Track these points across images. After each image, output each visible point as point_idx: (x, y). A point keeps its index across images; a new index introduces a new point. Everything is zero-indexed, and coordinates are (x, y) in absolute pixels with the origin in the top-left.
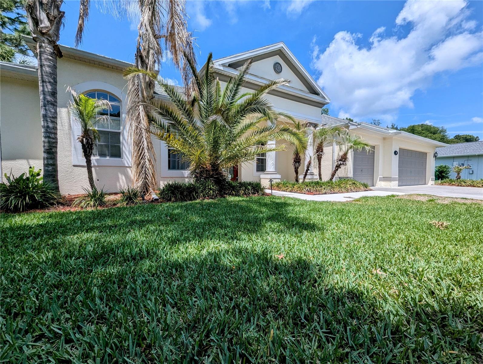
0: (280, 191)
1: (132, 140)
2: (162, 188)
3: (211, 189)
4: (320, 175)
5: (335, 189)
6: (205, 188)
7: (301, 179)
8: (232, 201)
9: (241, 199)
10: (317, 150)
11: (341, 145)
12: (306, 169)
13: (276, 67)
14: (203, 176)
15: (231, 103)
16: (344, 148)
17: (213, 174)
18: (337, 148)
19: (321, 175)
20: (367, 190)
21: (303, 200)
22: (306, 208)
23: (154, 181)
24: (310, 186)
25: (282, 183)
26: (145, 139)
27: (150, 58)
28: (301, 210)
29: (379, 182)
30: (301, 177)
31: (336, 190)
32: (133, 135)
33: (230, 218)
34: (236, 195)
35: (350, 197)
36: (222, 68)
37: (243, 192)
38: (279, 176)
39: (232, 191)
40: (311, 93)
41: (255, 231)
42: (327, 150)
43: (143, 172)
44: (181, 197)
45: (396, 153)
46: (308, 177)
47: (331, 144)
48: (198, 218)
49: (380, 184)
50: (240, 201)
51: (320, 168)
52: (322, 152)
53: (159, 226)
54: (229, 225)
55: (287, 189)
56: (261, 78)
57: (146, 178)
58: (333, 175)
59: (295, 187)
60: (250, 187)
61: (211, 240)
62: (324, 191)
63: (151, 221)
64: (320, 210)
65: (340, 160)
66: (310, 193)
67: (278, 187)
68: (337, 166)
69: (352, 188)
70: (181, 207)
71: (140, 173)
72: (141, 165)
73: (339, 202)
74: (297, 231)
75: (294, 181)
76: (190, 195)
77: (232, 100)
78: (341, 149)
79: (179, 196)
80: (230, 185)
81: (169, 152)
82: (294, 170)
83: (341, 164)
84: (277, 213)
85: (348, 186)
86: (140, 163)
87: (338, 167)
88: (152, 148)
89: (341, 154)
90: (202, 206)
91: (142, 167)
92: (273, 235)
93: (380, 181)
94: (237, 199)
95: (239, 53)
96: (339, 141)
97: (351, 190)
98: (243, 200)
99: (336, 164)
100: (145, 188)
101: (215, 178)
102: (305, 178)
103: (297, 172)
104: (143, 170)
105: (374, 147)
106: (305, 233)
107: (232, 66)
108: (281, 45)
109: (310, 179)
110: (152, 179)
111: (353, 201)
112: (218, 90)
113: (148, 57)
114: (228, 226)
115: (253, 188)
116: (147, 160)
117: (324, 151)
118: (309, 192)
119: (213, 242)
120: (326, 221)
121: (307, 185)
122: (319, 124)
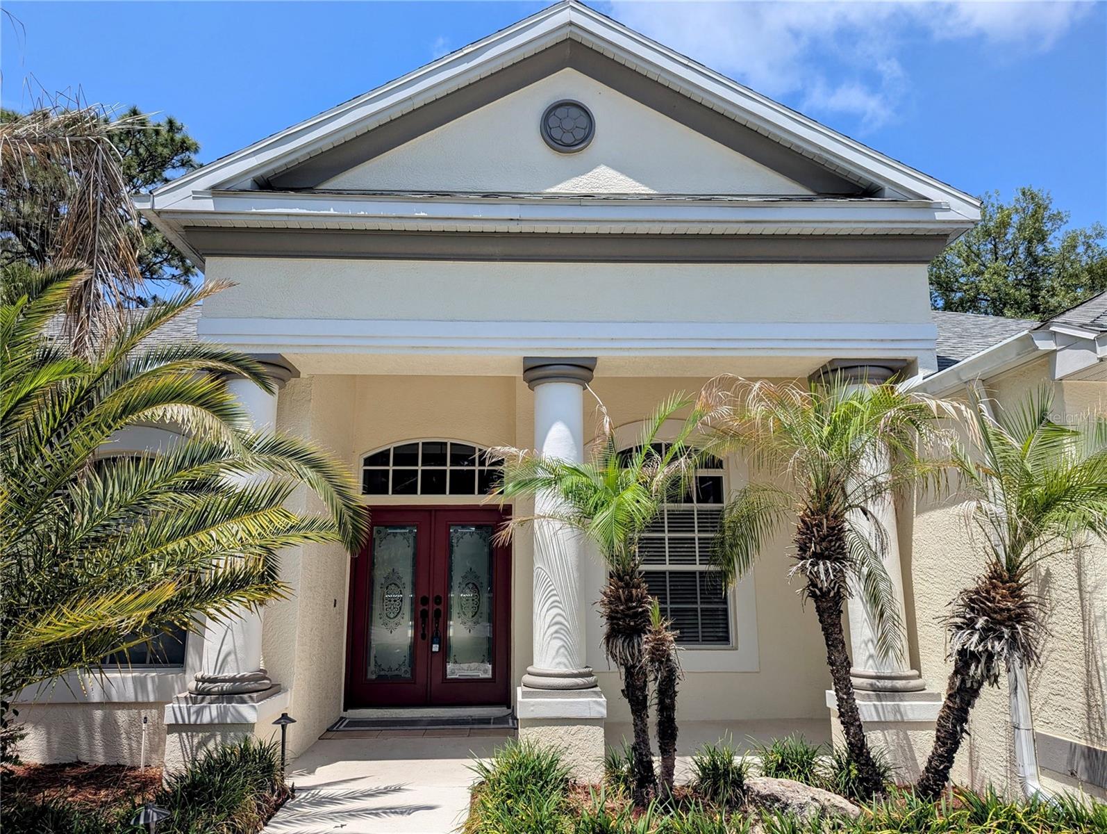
56: (432, 197)
108: (565, 16)
122: (916, 358)
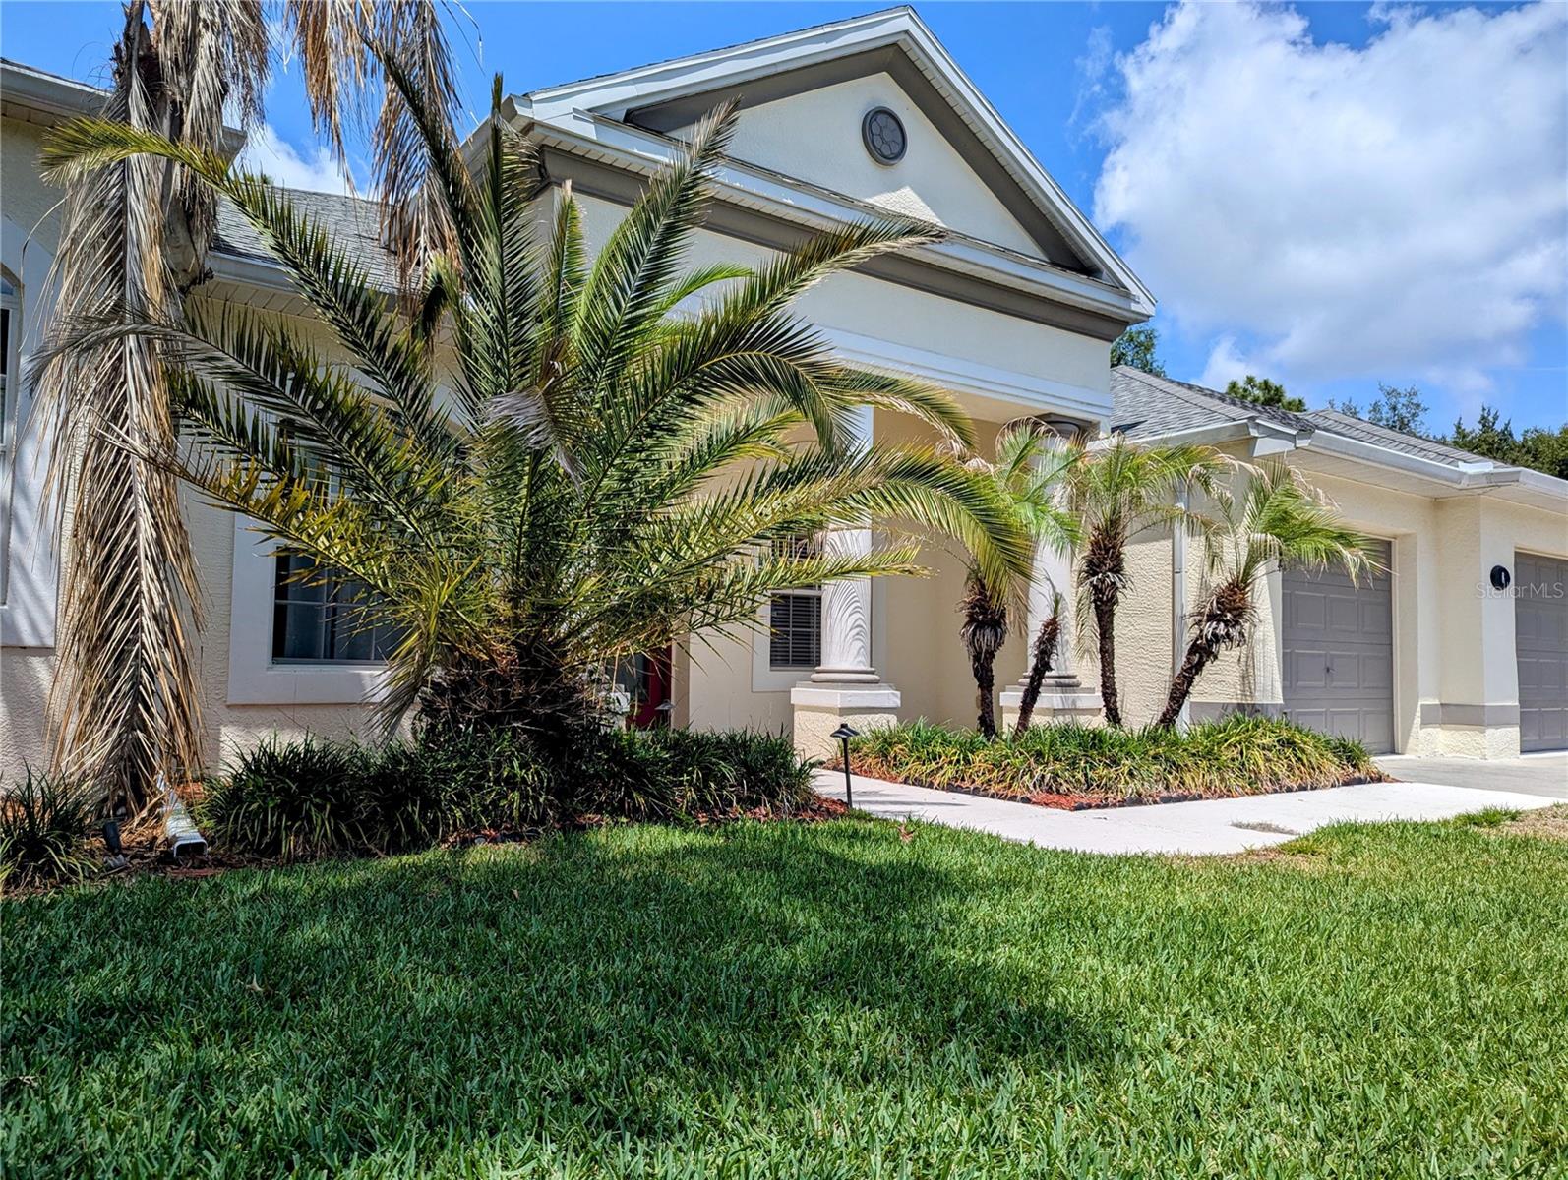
0: (894, 780)
1: (71, 506)
2: (225, 776)
3: (511, 782)
4: (1109, 692)
5: (1188, 778)
6: (483, 776)
7: (1012, 710)
8: (626, 859)
9: (678, 839)
10: (1090, 563)
11: (1216, 534)
12: (1032, 662)
13: (875, 129)
14: (467, 709)
15: (633, 323)
16: (1233, 551)
17: (527, 697)
18: (1192, 549)
19: (1114, 693)
20: (1360, 781)
21: (1018, 849)
22: (1028, 907)
23: (180, 740)
24: (1056, 759)
25: (909, 735)
26: (142, 505)
27: (198, 74)
28: (1001, 917)
29: (1423, 733)
30: (1009, 700)
31: (1194, 781)
32: (73, 484)
33: (606, 979)
34: (653, 817)
35: (1265, 827)
36: (589, 130)
37: (691, 794)
38: (890, 697)
39: (629, 795)
40: (1055, 264)
41: (738, 1069)
42: (1141, 558)
43: (123, 685)
44: (337, 832)
45: (1498, 577)
46: (1047, 699)
47: (1161, 528)
48: (430, 981)
49: (1428, 742)
50: (671, 854)
51: (1106, 654)
52: (1117, 569)
53: (197, 1042)
54: (600, 1024)
55: (932, 773)
56: (800, 185)
57: (134, 722)
58: (1178, 695)
59: (977, 759)
60: (728, 771)
61: (492, 1132)
62: (1130, 789)
63: (148, 1006)
64: (1102, 919)
65: (1212, 617)
66: (1055, 797)
67: (886, 756)
68: (1195, 649)
69: (1281, 770)
70: (335, 901)
71: (102, 694)
72: (111, 645)
73: (1207, 860)
74: (968, 1063)
75: (969, 728)
76: (390, 821)
77: (637, 307)
78: (1214, 558)
79: (323, 823)
80: (618, 754)
81: (280, 578)
82: (968, 666)
83: (1216, 638)
84: (869, 943)
85: (1257, 755)
86: (105, 638)
87: (1202, 653)
88: (184, 552)
89: (1220, 579)
90: (457, 893)
91: (120, 661)
92: (840, 1097)
93: (1425, 723)
94: (657, 838)
95: (683, 58)
96: (1206, 517)
97: (1275, 778)
98: (690, 851)
99: (1189, 636)
100: (126, 779)
101: (535, 720)
102: (1027, 707)
103: (984, 678)
104: (125, 674)
105: (1384, 549)
106: (1014, 1076)
107: (643, 118)
108: (903, 22)
109: (1055, 712)
110: (172, 730)
111: (1282, 849)
112: (565, 248)
113: (186, 63)
114: (592, 1035)
115: (749, 771)
116: (146, 620)
117: (1128, 567)
118: (1052, 793)
119: (504, 1148)
120: (1124, 998)
121: (1039, 754)
122: (1099, 422)
